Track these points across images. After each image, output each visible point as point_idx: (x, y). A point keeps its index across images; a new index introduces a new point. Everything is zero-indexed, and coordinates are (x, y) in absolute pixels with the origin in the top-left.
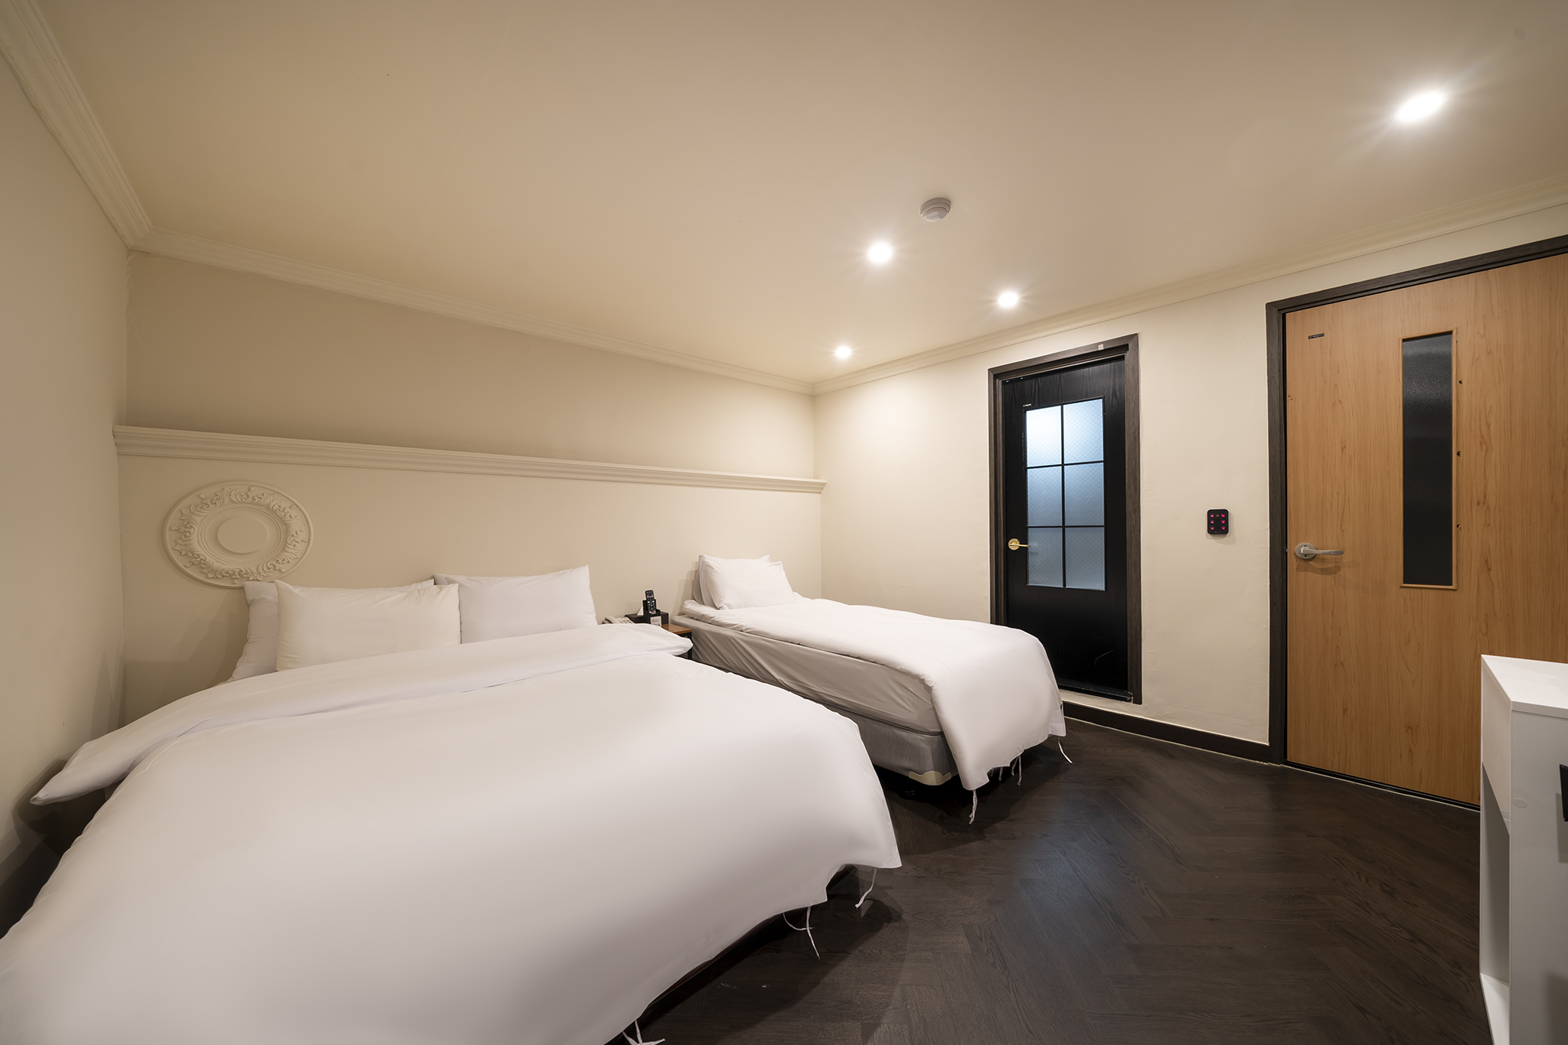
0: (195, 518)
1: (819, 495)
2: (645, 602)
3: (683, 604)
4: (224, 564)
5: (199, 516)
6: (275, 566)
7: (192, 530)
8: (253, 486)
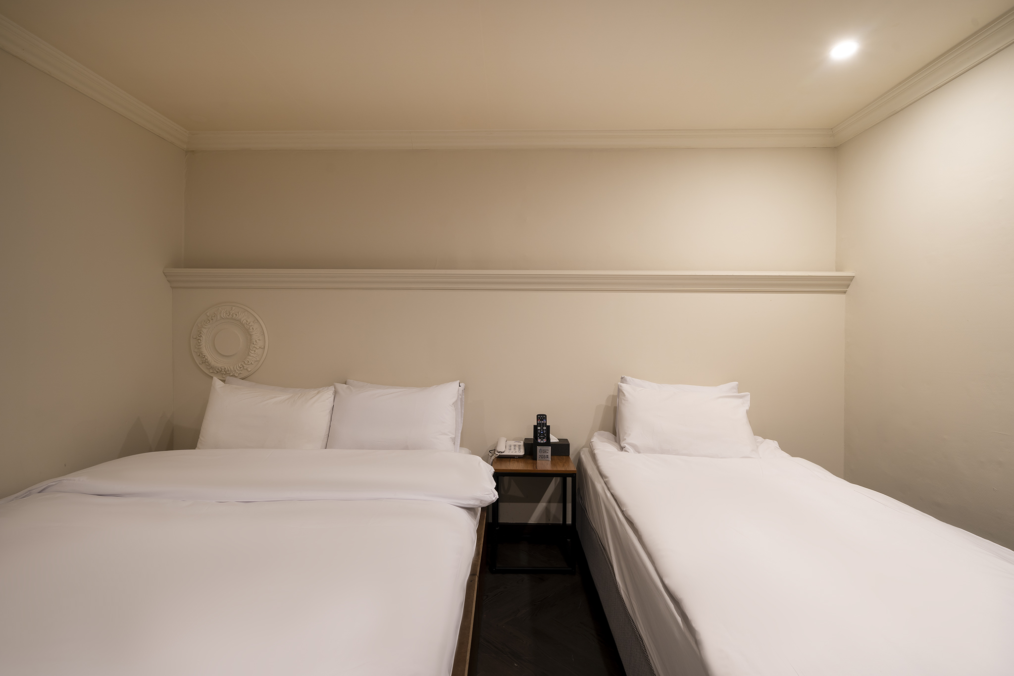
0: (203, 330)
1: (843, 296)
2: (535, 427)
3: (591, 436)
4: (218, 363)
5: (205, 328)
6: (243, 366)
7: (201, 338)
8: (234, 306)
